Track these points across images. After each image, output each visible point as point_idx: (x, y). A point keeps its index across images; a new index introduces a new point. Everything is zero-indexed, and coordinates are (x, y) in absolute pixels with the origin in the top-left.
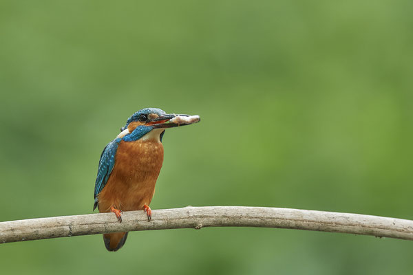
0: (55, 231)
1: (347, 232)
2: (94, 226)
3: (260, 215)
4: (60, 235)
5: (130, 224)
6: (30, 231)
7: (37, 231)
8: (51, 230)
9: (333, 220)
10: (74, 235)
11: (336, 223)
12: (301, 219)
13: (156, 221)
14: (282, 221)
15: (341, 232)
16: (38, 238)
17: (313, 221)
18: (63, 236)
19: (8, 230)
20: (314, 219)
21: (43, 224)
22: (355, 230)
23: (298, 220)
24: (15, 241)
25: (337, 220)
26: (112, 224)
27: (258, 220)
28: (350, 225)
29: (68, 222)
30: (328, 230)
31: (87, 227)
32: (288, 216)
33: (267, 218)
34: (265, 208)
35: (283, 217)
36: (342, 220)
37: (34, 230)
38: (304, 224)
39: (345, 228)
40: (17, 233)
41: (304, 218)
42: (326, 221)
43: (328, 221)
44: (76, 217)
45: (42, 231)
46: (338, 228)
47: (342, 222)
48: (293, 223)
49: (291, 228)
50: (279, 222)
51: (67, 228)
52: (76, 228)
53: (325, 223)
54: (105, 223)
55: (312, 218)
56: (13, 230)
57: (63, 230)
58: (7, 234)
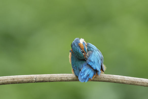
0: (30, 80)
1: (141, 85)
2: (45, 79)
3: (108, 77)
4: (32, 82)
5: (59, 79)
6: (20, 80)
7: (23, 80)
8: (28, 80)
9: (136, 81)
10: (37, 82)
11: (137, 82)
12: (124, 80)
13: (68, 78)
14: (116, 80)
15: (139, 85)
16: (23, 83)
17: (128, 81)
18: (33, 82)
19: (12, 79)
20: (129, 80)
21: (25, 77)
22: (144, 85)
23: (123, 80)
24: (14, 84)
25: (138, 81)
26: (52, 79)
27: (108, 79)
28: (143, 83)
29: (35, 77)
30: (134, 84)
31: (42, 79)
32: (119, 79)
33: (111, 79)
34: (110, 75)
35: (117, 78)
36: (139, 81)
37: (22, 79)
38: (125, 82)
39: (141, 84)
40: (15, 80)
41: (125, 79)
42: (133, 81)
43: (134, 81)
44: (38, 75)
45: (25, 80)
46: (138, 84)
47: (139, 82)
48: (121, 81)
49: (120, 83)
50: (115, 80)
51: (34, 79)
52: (38, 80)
53: (133, 82)
54: (49, 78)
55: (128, 80)
56: (14, 79)
57: (33, 80)
58: (11, 81)
